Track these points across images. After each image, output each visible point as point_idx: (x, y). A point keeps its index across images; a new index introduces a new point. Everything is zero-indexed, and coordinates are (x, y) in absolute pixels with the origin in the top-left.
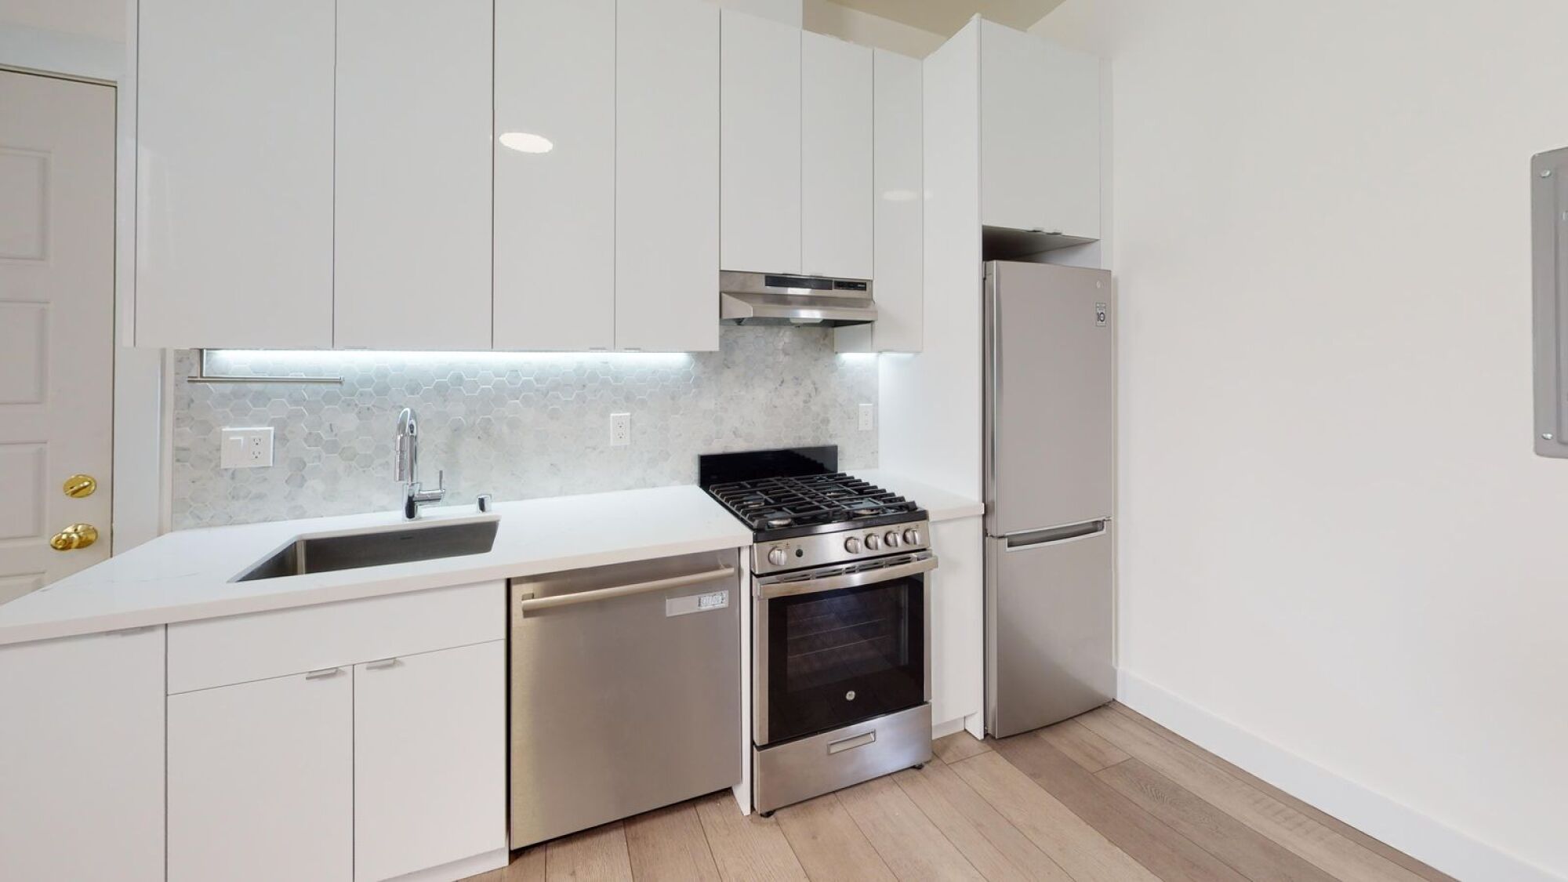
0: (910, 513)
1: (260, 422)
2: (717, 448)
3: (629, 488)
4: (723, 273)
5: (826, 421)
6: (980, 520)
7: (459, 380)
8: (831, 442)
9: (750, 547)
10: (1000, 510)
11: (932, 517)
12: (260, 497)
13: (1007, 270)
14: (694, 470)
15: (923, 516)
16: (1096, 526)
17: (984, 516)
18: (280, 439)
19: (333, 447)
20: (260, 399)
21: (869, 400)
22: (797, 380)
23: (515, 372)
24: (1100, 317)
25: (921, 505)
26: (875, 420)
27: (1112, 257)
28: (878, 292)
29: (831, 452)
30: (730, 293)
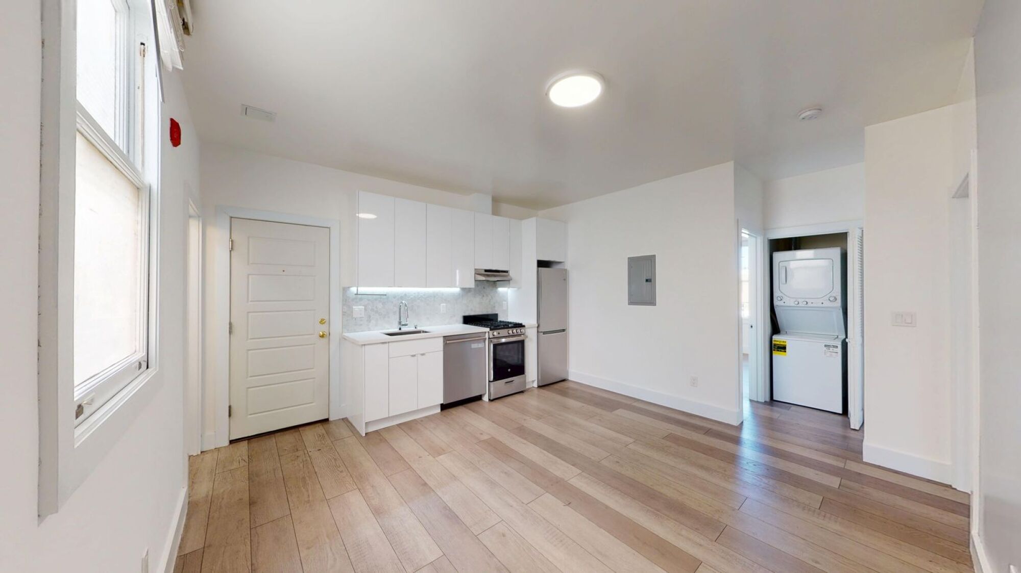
0: (520, 326)
1: (360, 305)
2: (467, 314)
3: (446, 325)
4: (475, 269)
5: (494, 307)
6: (536, 329)
7: (405, 295)
8: (496, 313)
9: (489, 332)
10: (541, 326)
11: (526, 327)
12: (361, 325)
13: (542, 270)
14: (461, 320)
15: (524, 326)
16: (564, 330)
17: (538, 327)
18: (365, 309)
19: (377, 312)
20: (361, 299)
21: (505, 301)
22: (487, 296)
23: (418, 293)
24: (565, 280)
25: (523, 324)
26: (507, 306)
27: (568, 266)
28: (511, 274)
29: (496, 315)
30: (478, 274)
